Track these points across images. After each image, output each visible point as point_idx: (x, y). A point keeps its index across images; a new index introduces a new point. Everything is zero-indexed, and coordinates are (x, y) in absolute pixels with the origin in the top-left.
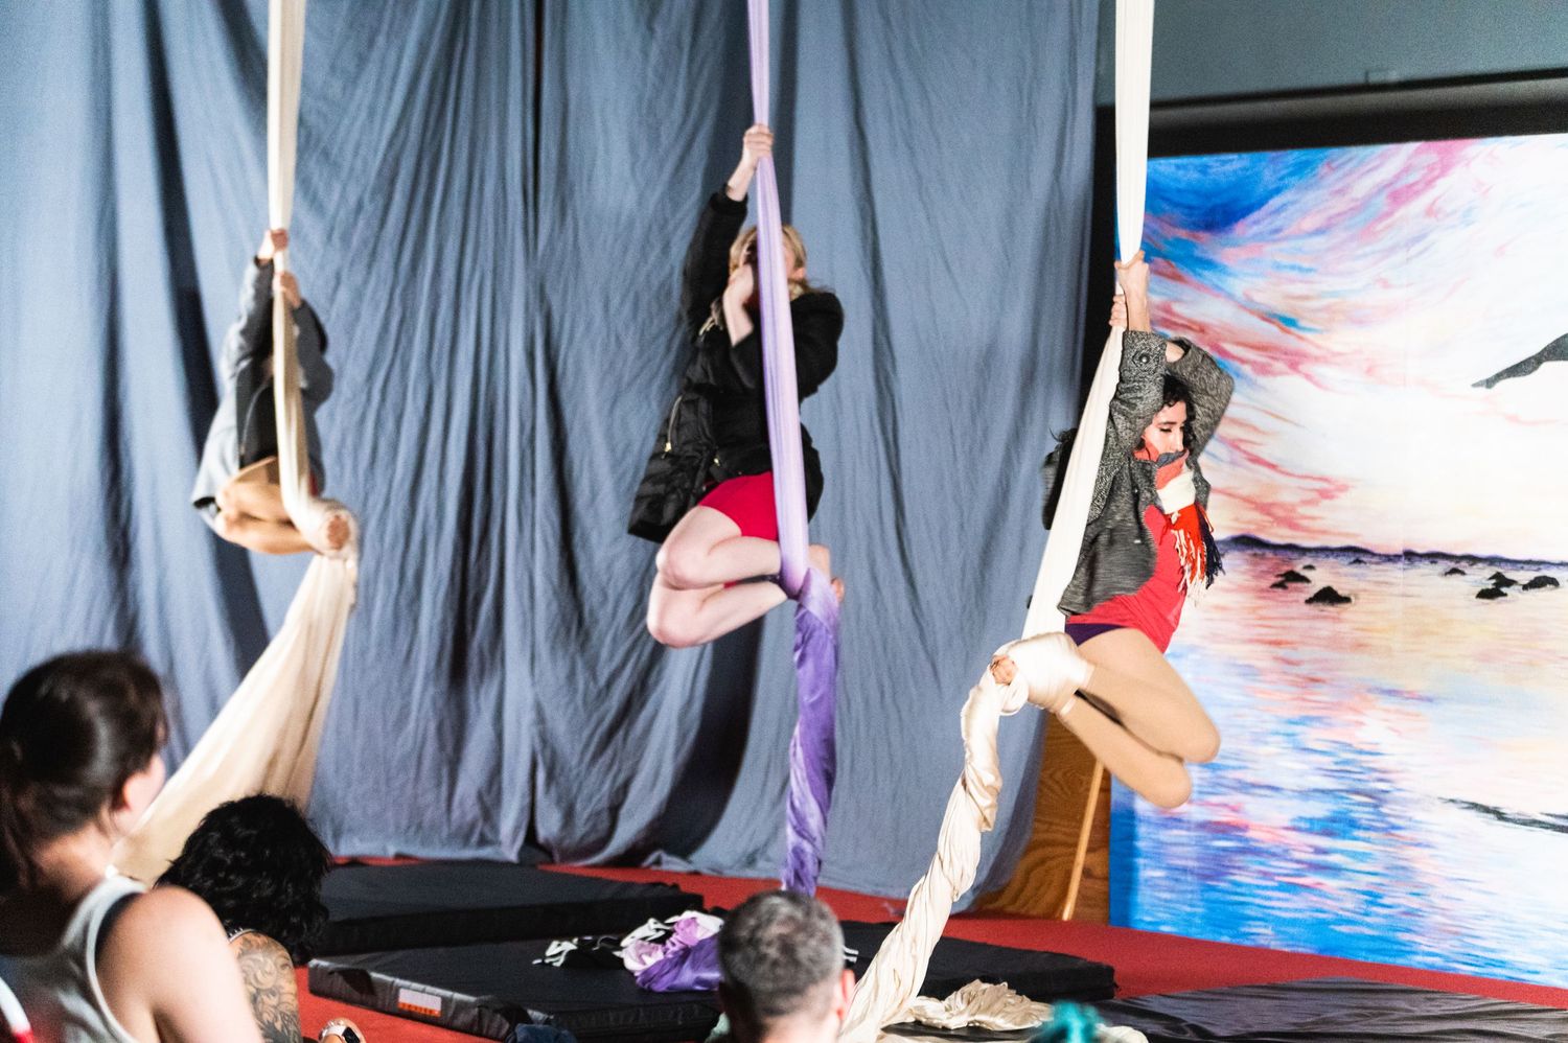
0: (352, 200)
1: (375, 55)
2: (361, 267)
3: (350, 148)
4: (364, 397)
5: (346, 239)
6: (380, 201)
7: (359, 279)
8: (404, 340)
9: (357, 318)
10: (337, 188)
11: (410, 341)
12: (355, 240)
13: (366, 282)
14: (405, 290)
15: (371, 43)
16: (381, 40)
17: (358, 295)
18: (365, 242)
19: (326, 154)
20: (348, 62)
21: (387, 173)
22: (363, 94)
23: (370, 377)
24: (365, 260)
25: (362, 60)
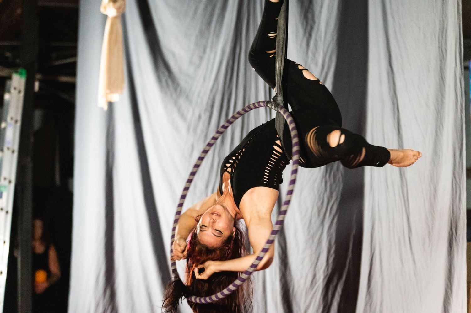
0: (197, 114)
1: (206, 56)
2: (201, 142)
3: (196, 94)
5: (195, 130)
6: (208, 114)
10: (191, 110)
14: (219, 150)
15: (204, 51)
16: (208, 50)
19: (187, 97)
20: (196, 59)
21: (210, 103)
22: (201, 72)
23: (207, 187)
24: (203, 139)
25: (201, 58)
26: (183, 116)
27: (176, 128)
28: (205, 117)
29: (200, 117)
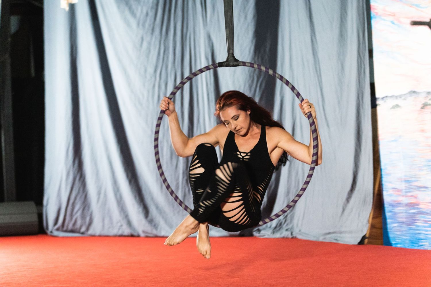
0: (145, 11)
2: (149, 34)
4: (153, 79)
5: (144, 25)
6: (154, 11)
7: (149, 38)
8: (165, 59)
9: (150, 51)
10: (140, 8)
11: (168, 58)
12: (147, 25)
13: (151, 39)
14: (165, 41)
17: (149, 44)
18: (150, 26)
21: (155, 2)
23: (155, 71)
24: (151, 31)
26: (133, 13)
27: (128, 24)
28: (151, 14)
29: (147, 14)
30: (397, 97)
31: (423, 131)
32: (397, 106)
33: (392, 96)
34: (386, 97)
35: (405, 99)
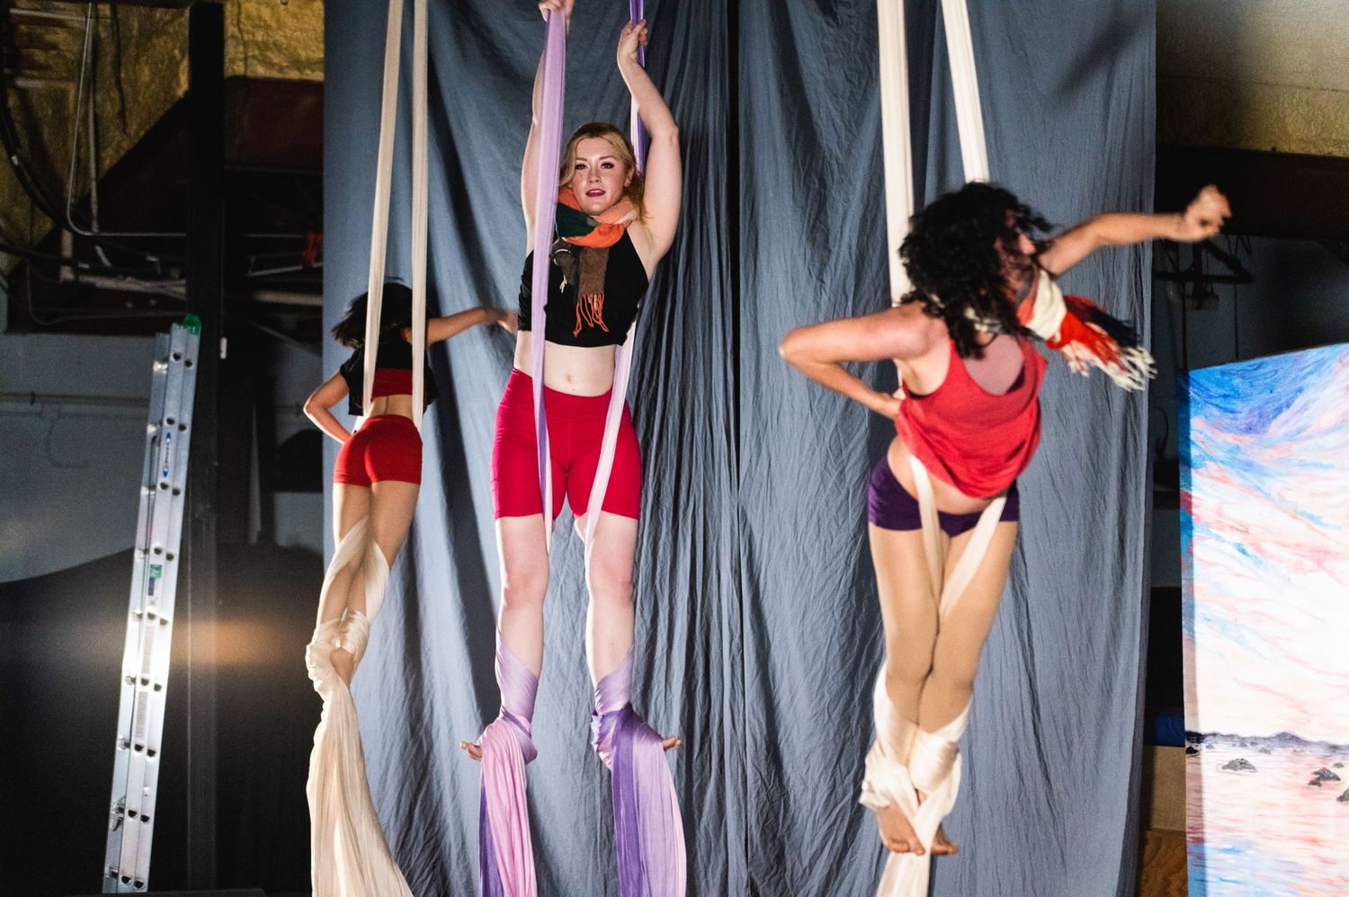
30: (1243, 742)
31: (1314, 841)
32: (1243, 764)
33: (1231, 736)
34: (1214, 735)
35: (1265, 751)
